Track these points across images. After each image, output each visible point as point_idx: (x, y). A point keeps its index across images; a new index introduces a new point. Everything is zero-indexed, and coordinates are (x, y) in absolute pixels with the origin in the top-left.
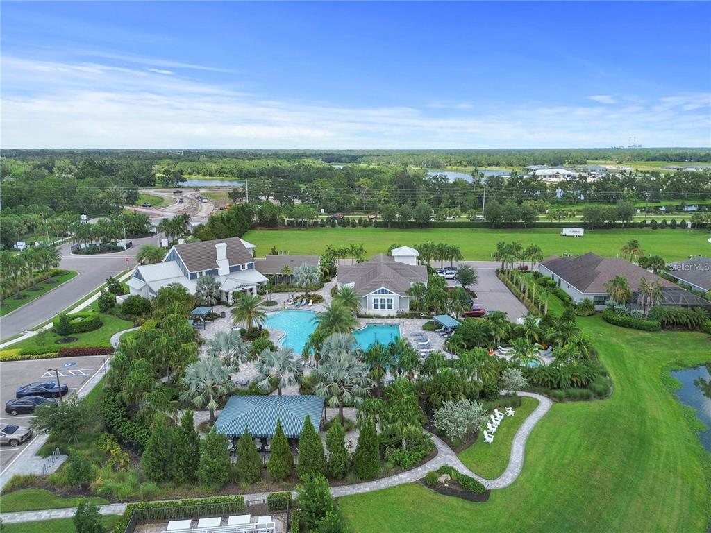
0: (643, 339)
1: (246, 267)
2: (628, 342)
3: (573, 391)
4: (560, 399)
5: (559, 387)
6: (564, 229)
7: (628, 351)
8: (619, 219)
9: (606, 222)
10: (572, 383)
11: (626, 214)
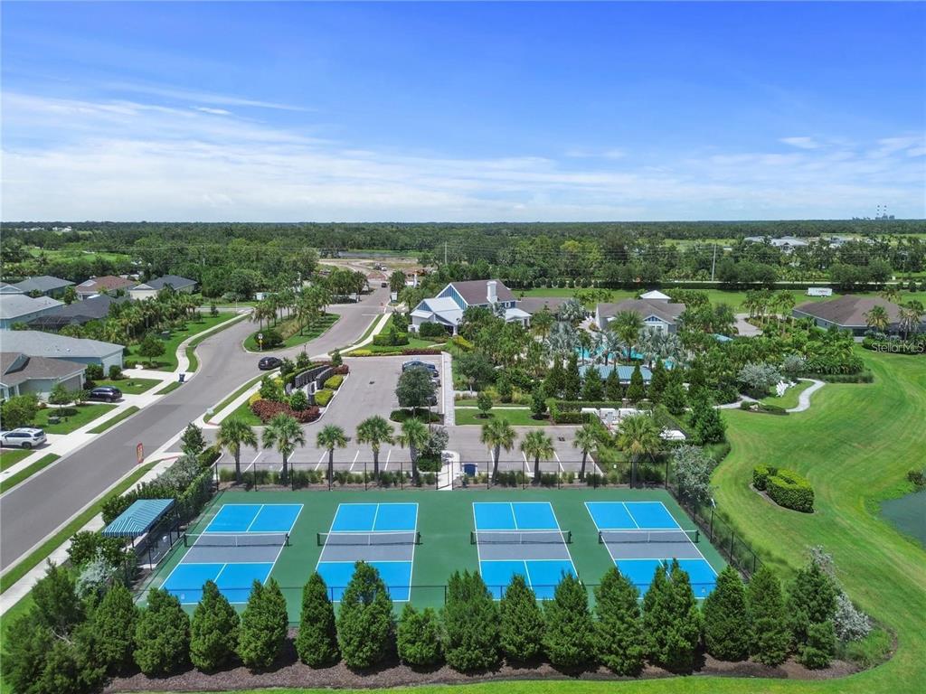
0: (901, 359)
1: (510, 305)
2: (888, 360)
3: (841, 376)
4: (833, 381)
5: (830, 372)
6: (809, 289)
7: (888, 366)
8: (872, 280)
9: (857, 283)
10: (842, 371)
11: (881, 276)
